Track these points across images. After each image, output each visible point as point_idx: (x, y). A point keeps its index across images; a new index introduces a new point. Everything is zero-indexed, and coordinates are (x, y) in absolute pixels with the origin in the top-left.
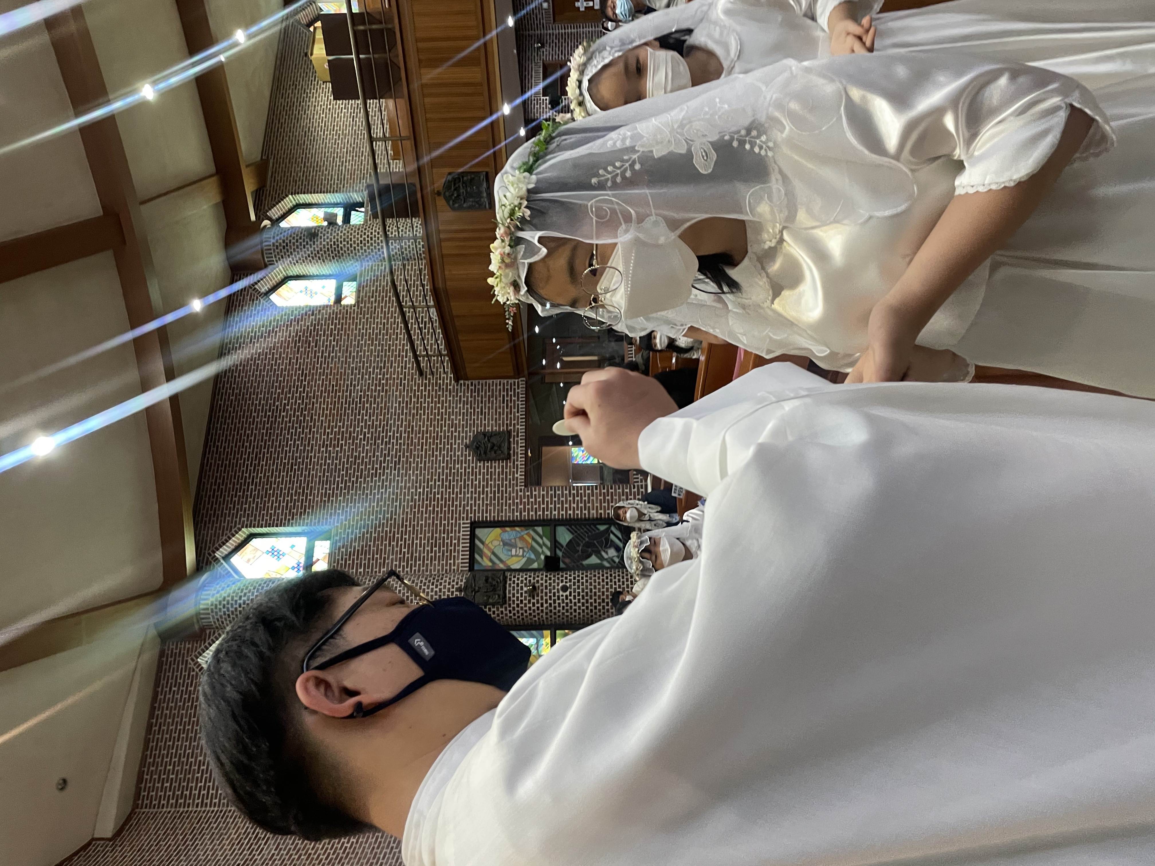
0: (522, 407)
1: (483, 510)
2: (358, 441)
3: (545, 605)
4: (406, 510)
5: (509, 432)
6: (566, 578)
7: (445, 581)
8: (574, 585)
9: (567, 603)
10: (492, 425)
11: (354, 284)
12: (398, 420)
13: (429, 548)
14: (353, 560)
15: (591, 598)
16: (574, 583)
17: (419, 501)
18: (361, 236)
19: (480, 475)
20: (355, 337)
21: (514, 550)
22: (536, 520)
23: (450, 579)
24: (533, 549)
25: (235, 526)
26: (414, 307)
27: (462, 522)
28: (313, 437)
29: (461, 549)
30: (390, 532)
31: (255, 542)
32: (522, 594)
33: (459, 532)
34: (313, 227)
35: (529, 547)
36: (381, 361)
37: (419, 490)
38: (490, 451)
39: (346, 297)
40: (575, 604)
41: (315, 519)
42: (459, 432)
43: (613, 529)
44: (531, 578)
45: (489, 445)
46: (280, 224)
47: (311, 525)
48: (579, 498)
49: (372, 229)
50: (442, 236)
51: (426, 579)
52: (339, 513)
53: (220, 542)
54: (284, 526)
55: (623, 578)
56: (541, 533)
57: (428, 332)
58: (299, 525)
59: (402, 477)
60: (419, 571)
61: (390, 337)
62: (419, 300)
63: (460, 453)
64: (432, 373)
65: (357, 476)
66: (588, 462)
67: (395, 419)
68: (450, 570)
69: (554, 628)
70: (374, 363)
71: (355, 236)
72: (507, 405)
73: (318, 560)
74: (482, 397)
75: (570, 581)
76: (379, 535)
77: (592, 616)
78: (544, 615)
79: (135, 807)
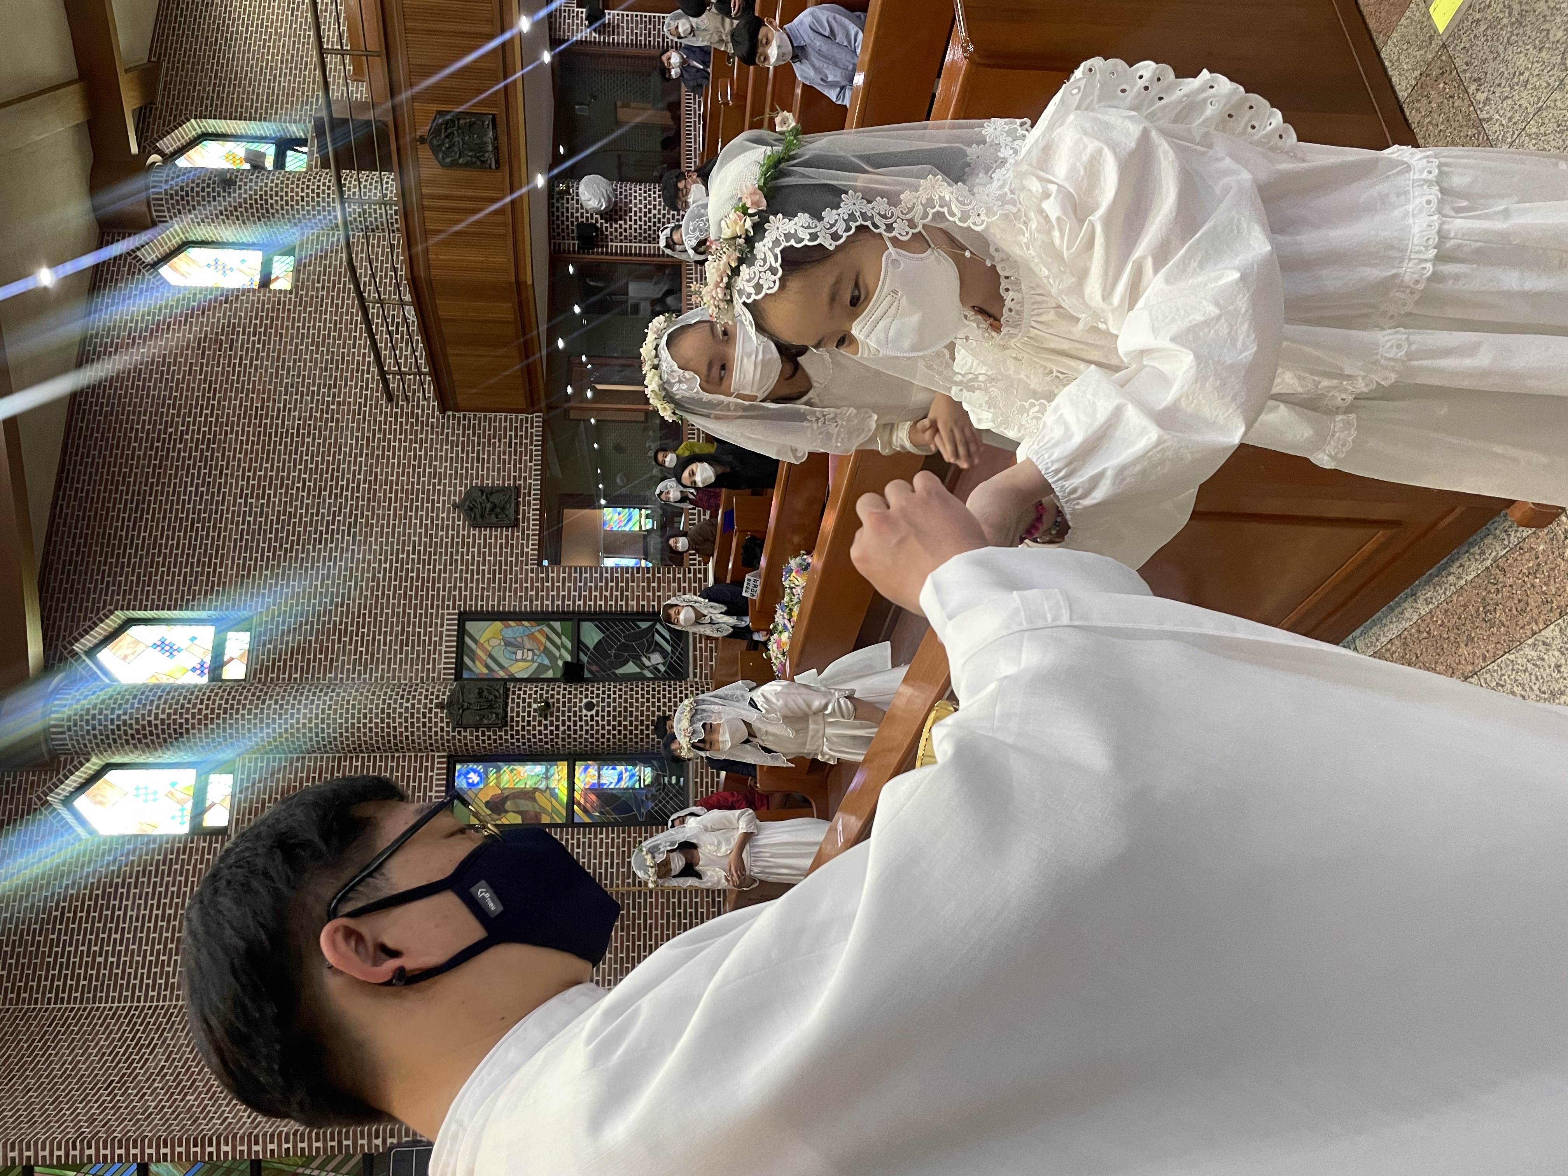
0: (536, 453)
1: (477, 596)
2: (294, 492)
3: (562, 728)
4: (364, 593)
5: (518, 489)
6: (592, 692)
7: (421, 694)
8: (603, 701)
9: (592, 726)
10: (493, 476)
11: (291, 260)
12: (355, 465)
13: (398, 648)
14: (285, 660)
15: (625, 720)
16: (603, 700)
17: (384, 580)
18: (302, 191)
19: (474, 547)
20: (292, 340)
21: (519, 653)
22: (553, 612)
23: (427, 690)
24: (547, 651)
25: (104, 607)
26: (380, 301)
27: (446, 612)
28: (226, 482)
29: (444, 649)
30: (341, 624)
31: (135, 631)
32: (529, 712)
33: (442, 626)
34: (228, 170)
35: (542, 648)
36: (331, 376)
37: (383, 565)
38: (489, 514)
39: (277, 278)
40: (603, 727)
41: (228, 601)
42: (445, 484)
43: (658, 627)
44: (543, 691)
45: (489, 505)
46: (177, 162)
47: (221, 609)
48: (614, 584)
49: (319, 181)
50: (426, 203)
51: (392, 690)
52: (264, 594)
53: (80, 630)
54: (181, 609)
55: (670, 693)
56: (559, 630)
57: (402, 338)
58: (204, 609)
59: (359, 546)
60: (382, 679)
61: (345, 342)
62: (389, 293)
63: (445, 515)
64: (407, 398)
65: (293, 541)
66: (627, 529)
67: (350, 462)
68: (428, 679)
69: (573, 758)
70: (320, 378)
71: (292, 189)
72: (516, 451)
73: (232, 659)
74: (479, 437)
75: (598, 696)
76: (324, 626)
77: (625, 743)
78: (560, 741)
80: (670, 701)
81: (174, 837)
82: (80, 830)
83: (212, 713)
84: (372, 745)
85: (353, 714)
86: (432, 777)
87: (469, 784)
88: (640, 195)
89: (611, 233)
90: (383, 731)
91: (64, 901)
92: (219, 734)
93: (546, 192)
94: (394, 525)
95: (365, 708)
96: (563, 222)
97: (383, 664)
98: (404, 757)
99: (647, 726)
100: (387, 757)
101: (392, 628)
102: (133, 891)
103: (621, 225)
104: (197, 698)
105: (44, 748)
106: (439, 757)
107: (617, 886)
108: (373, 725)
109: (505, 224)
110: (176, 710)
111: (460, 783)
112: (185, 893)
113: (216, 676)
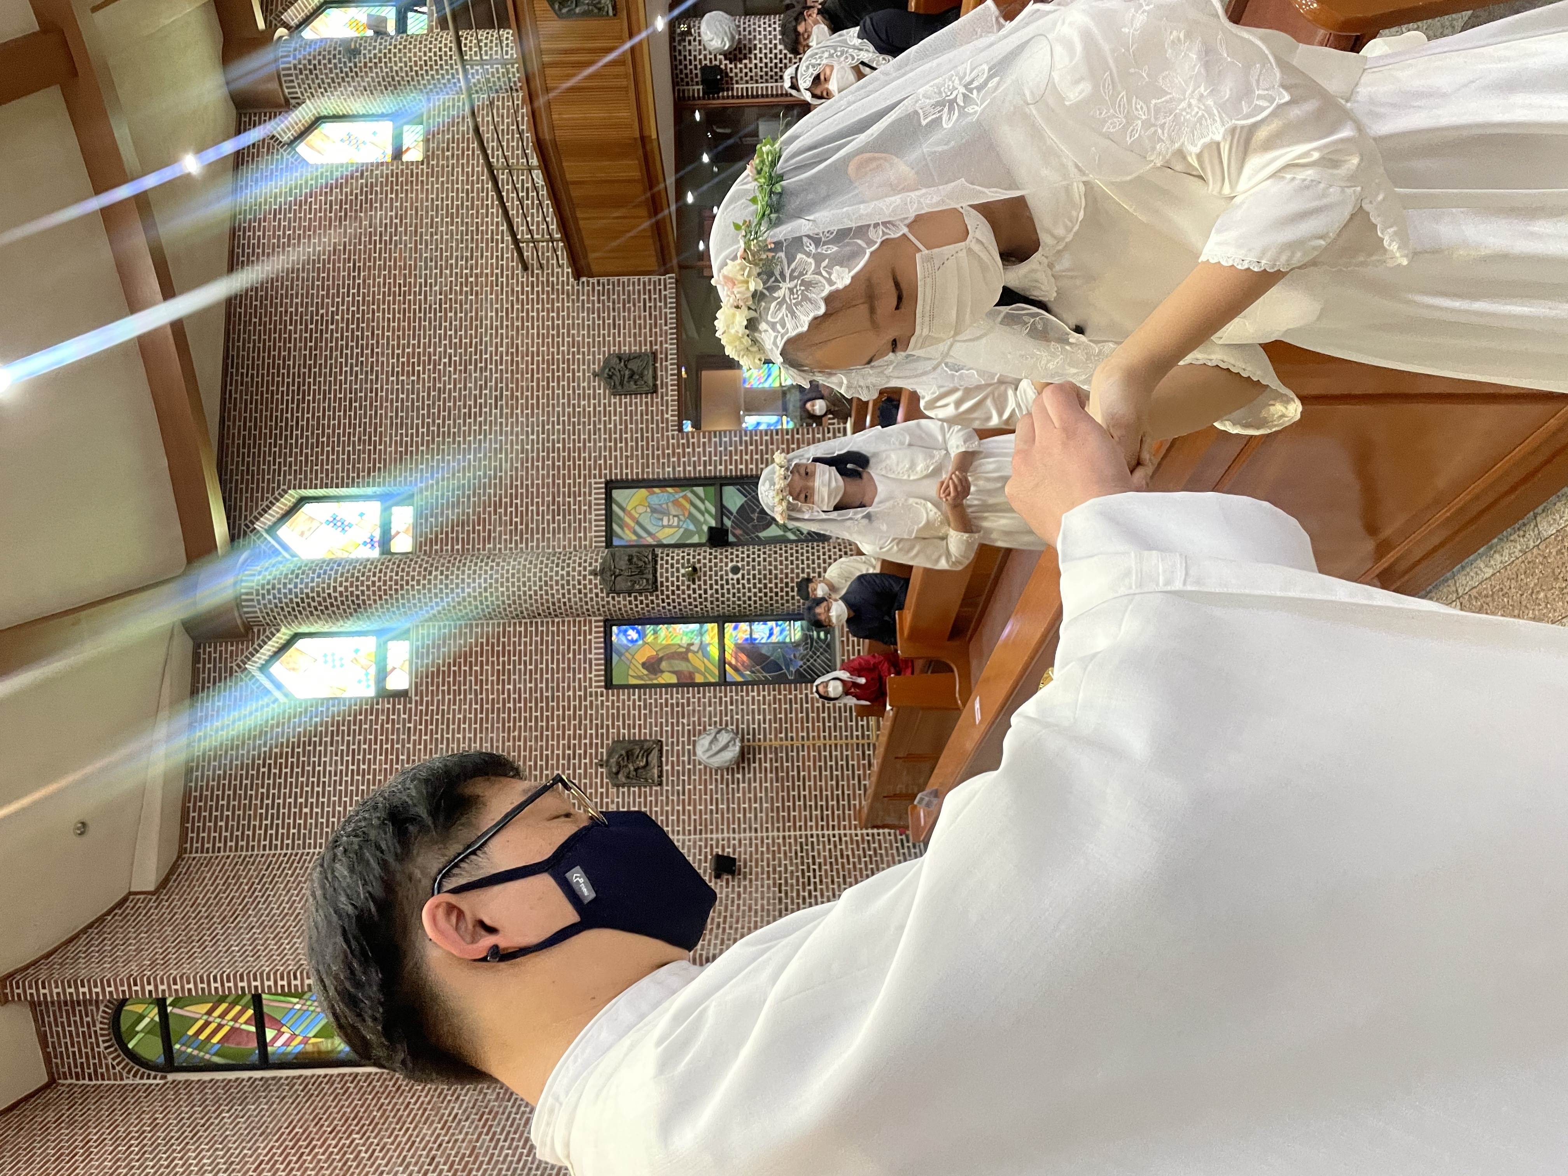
0: (671, 316)
1: (621, 464)
2: (442, 367)
3: (709, 592)
4: (515, 465)
5: (654, 354)
6: (737, 556)
7: (574, 562)
8: (748, 564)
9: (739, 589)
10: (630, 342)
11: (420, 129)
12: (496, 337)
13: (550, 517)
14: (447, 533)
15: (771, 582)
16: (748, 563)
17: (532, 452)
18: (425, 55)
20: (427, 212)
21: (665, 519)
22: (695, 478)
23: (580, 558)
24: (691, 517)
25: (279, 487)
26: (509, 167)
27: (593, 481)
28: (377, 361)
29: (593, 517)
30: (495, 496)
31: (308, 508)
32: (678, 577)
33: (590, 495)
34: (352, 39)
35: (687, 514)
36: (467, 247)
37: (531, 437)
38: (629, 382)
39: (408, 149)
40: (750, 590)
41: (390, 477)
42: (584, 353)
44: (690, 556)
45: (627, 372)
46: (303, 34)
47: (384, 485)
48: (753, 447)
49: (441, 42)
50: (546, 59)
51: (548, 559)
52: (422, 470)
53: (260, 509)
54: (348, 486)
55: (813, 554)
56: (702, 495)
57: (532, 203)
58: (368, 485)
59: (507, 419)
60: (538, 548)
61: (477, 212)
62: (516, 157)
63: (586, 384)
64: (541, 266)
65: (444, 416)
66: (766, 385)
67: (491, 334)
68: (580, 547)
69: (722, 620)
70: (457, 251)
71: (415, 54)
72: (650, 314)
74: (614, 303)
75: (743, 559)
76: (479, 498)
77: (772, 605)
78: (708, 604)
79: (182, 851)
80: (813, 562)
81: (361, 699)
82: (277, 694)
83: (385, 584)
84: (533, 611)
85: (513, 583)
86: (590, 640)
87: (628, 643)
88: (765, 29)
89: (736, 74)
90: (542, 598)
91: (270, 759)
92: (392, 604)
93: (667, 38)
94: (538, 396)
95: (524, 576)
96: (686, 66)
97: (538, 533)
98: (563, 622)
99: (792, 588)
100: (548, 622)
101: (543, 498)
102: (329, 748)
103: (746, 65)
104: (370, 570)
105: (239, 622)
106: (596, 621)
107: (771, 740)
108: (532, 593)
109: (626, 76)
110: (352, 583)
111: (617, 643)
112: (375, 750)
113: (385, 549)
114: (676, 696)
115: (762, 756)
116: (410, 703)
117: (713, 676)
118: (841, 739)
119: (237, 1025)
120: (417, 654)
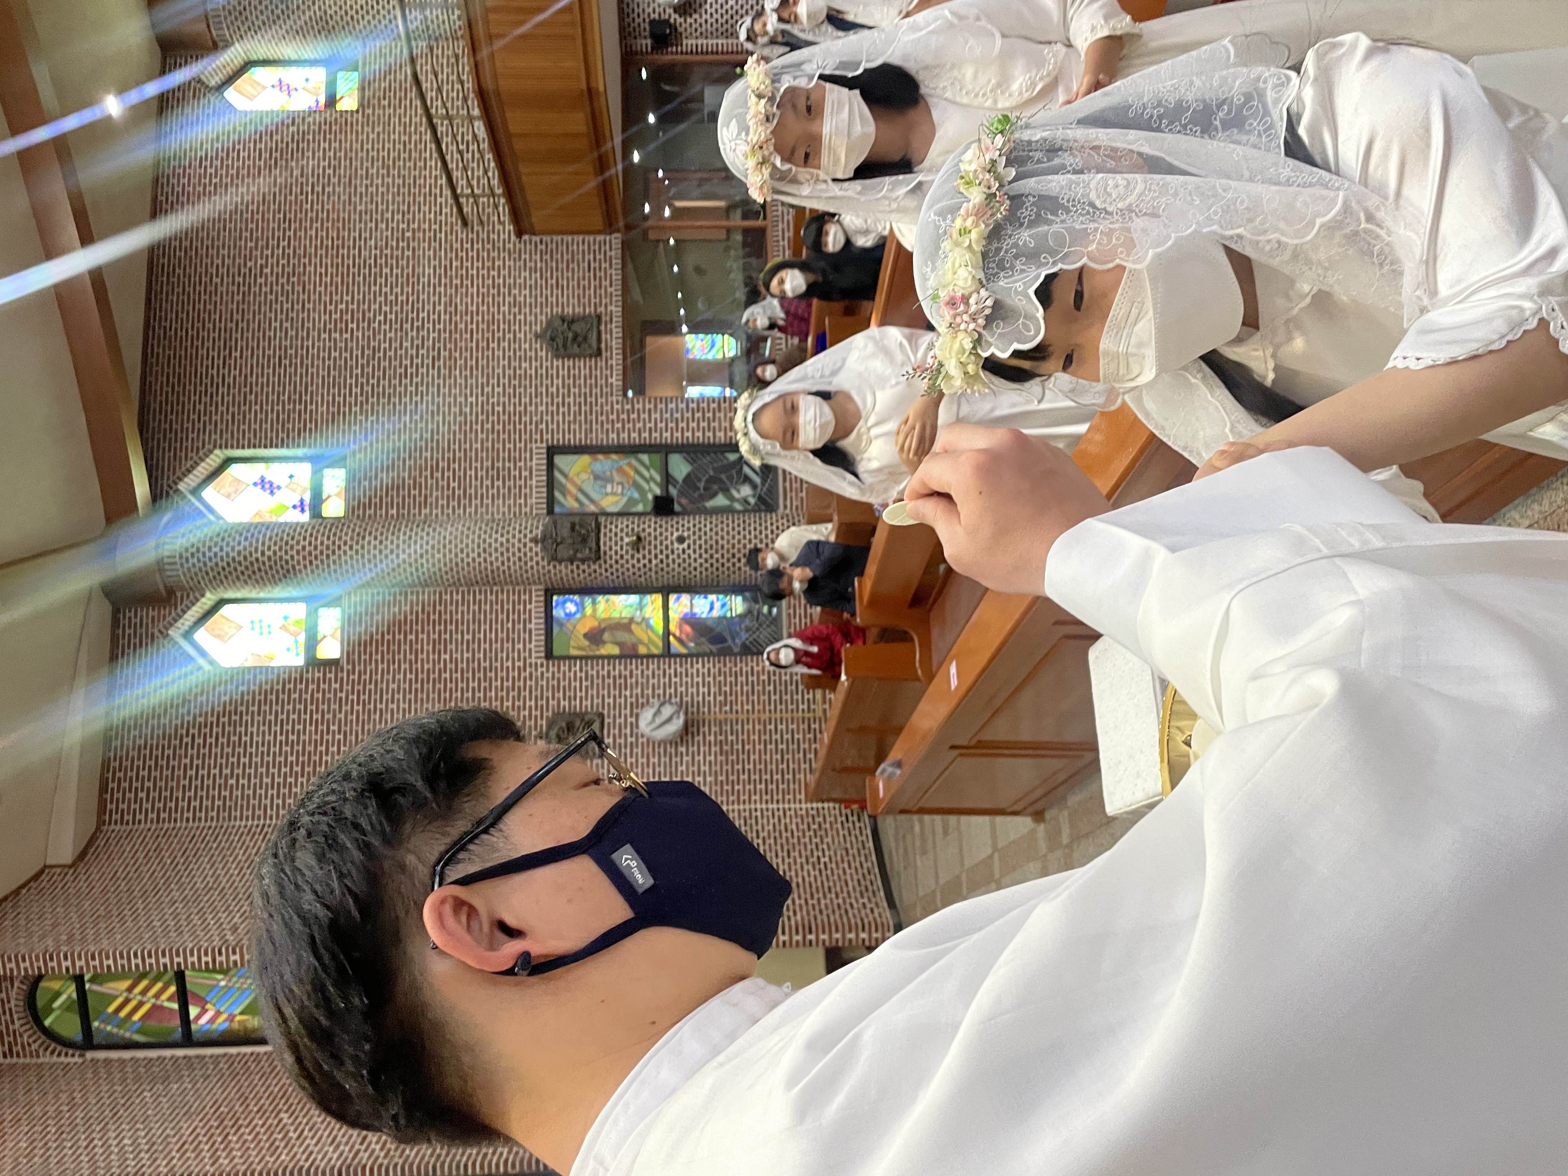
0: (617, 277)
1: (564, 430)
2: (377, 325)
3: (654, 562)
4: (452, 428)
5: (599, 317)
6: (683, 525)
7: (514, 529)
9: (684, 559)
10: (573, 304)
11: (355, 77)
13: (489, 483)
14: (381, 497)
15: (717, 553)
16: (694, 533)
17: (471, 415)
19: (558, 378)
20: (362, 163)
21: (609, 487)
22: (640, 445)
23: (521, 525)
24: (636, 485)
25: (203, 446)
26: (448, 117)
27: (534, 446)
28: (309, 317)
29: (534, 484)
30: (432, 459)
31: (235, 470)
32: (622, 546)
33: (531, 460)
35: (631, 482)
36: (404, 201)
37: (469, 400)
38: (572, 344)
39: (342, 97)
40: (695, 561)
41: (321, 438)
42: (526, 313)
44: (634, 524)
45: (570, 335)
47: (315, 446)
48: (700, 415)
50: (490, 4)
51: (487, 525)
52: (355, 431)
53: (183, 469)
54: (277, 447)
55: (761, 525)
56: (647, 462)
57: (473, 157)
58: (299, 446)
59: (445, 380)
60: (476, 514)
61: (415, 164)
62: (456, 106)
63: (527, 346)
64: (481, 223)
65: (379, 376)
66: (710, 356)
67: (429, 292)
68: (520, 513)
69: (666, 591)
70: (393, 204)
72: (595, 275)
73: (329, 497)
74: (557, 262)
75: (689, 529)
76: (415, 462)
77: (718, 576)
78: (653, 574)
79: (100, 823)
80: (761, 533)
81: (290, 668)
82: (201, 661)
83: (316, 549)
84: (470, 579)
85: (450, 549)
86: (530, 610)
87: (567, 615)
89: (686, 30)
90: (480, 565)
91: (194, 729)
92: (323, 570)
94: (477, 357)
95: (462, 543)
96: (634, 19)
97: (476, 499)
98: (502, 590)
100: (486, 591)
101: (482, 463)
102: (256, 718)
103: (696, 20)
104: (300, 534)
105: (161, 587)
106: (536, 590)
107: (715, 713)
108: (470, 560)
109: (573, 25)
110: (281, 547)
111: (558, 613)
112: (305, 720)
113: (316, 513)
114: (619, 667)
115: (706, 728)
116: (342, 671)
117: (657, 647)
118: (787, 712)
119: (159, 1003)
120: (349, 622)
